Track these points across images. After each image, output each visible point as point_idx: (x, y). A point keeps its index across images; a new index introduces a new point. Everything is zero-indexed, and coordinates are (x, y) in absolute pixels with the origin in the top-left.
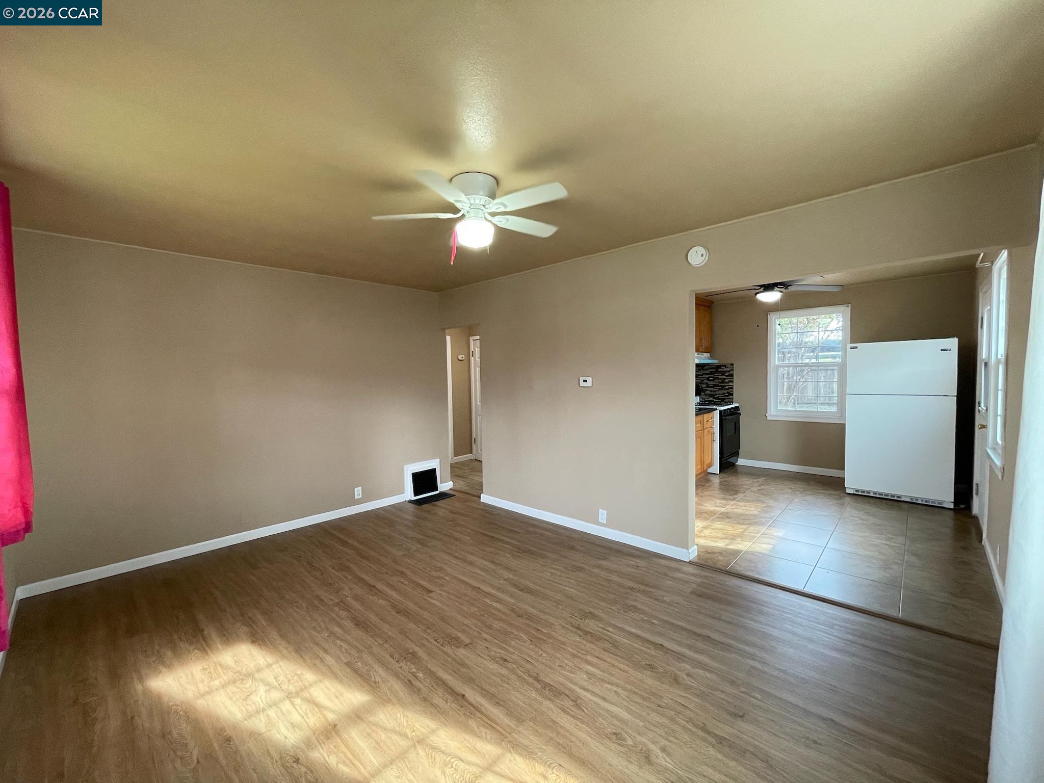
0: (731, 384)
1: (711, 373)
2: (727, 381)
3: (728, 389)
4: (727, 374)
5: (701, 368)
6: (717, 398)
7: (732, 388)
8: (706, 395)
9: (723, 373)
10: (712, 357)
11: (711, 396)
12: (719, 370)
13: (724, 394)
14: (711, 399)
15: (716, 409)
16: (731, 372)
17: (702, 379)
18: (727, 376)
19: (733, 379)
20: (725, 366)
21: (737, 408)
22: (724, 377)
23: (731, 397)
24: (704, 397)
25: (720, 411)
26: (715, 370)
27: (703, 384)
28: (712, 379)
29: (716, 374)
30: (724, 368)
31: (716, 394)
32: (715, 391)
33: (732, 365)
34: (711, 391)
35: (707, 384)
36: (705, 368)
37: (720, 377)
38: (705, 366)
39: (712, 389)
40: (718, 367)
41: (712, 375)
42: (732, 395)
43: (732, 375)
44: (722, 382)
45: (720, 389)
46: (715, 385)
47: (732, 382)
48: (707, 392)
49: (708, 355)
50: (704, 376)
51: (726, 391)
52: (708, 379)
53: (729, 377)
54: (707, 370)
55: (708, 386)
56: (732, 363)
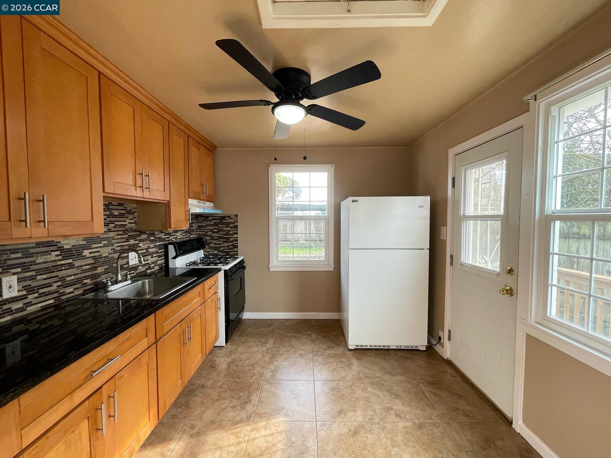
0: (235, 236)
1: (216, 224)
2: (231, 233)
3: (232, 242)
4: (231, 225)
5: (204, 219)
6: (222, 251)
7: (237, 240)
8: (210, 248)
9: (228, 225)
10: (216, 207)
11: (215, 248)
12: (224, 221)
13: (228, 246)
14: (216, 252)
15: (219, 270)
16: (236, 224)
17: (206, 231)
18: (231, 228)
19: (237, 230)
20: (229, 217)
21: (242, 262)
22: (228, 229)
23: (236, 249)
24: (209, 250)
25: (225, 271)
26: (219, 221)
27: (208, 236)
28: (217, 231)
29: (219, 226)
30: (228, 219)
31: (221, 247)
32: (220, 244)
33: (236, 216)
34: (215, 244)
35: (211, 236)
36: (208, 219)
37: (224, 229)
38: (208, 217)
39: (217, 242)
40: (223, 218)
41: (217, 227)
42: (237, 247)
43: (236, 227)
44: (227, 234)
45: (224, 242)
46: (220, 238)
47: (237, 233)
48: (212, 245)
49: (212, 205)
50: (208, 228)
51: (230, 244)
52: (212, 231)
53: (234, 229)
54: (211, 221)
55: (212, 238)
56: (236, 214)
